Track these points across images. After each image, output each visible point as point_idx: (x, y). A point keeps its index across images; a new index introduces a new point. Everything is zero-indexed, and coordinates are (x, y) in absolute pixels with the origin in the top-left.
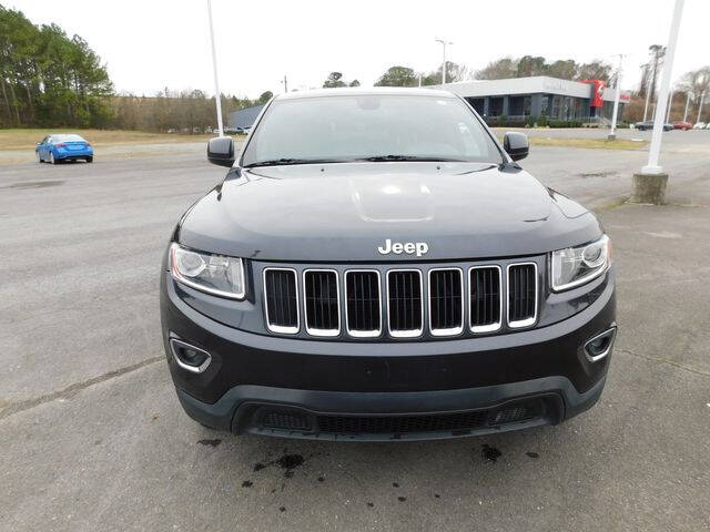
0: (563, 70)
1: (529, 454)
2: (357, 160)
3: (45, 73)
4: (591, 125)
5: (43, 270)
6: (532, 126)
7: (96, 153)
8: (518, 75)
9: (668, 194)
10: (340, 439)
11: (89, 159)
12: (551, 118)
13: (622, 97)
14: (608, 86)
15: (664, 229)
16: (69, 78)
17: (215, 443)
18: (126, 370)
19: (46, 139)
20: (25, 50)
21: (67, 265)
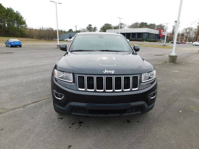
0: (152, 26)
1: (137, 121)
2: (98, 51)
3: (7, 21)
4: (159, 41)
5: (11, 76)
6: (143, 41)
7: (23, 45)
8: (140, 27)
9: (177, 61)
10: (93, 115)
11: (20, 46)
12: (149, 39)
13: (167, 34)
14: (164, 31)
15: (175, 70)
16: (14, 23)
17: (62, 119)
18: (37, 102)
19: (8, 40)
20: (2, 14)
21: (18, 75)
